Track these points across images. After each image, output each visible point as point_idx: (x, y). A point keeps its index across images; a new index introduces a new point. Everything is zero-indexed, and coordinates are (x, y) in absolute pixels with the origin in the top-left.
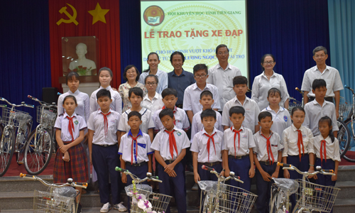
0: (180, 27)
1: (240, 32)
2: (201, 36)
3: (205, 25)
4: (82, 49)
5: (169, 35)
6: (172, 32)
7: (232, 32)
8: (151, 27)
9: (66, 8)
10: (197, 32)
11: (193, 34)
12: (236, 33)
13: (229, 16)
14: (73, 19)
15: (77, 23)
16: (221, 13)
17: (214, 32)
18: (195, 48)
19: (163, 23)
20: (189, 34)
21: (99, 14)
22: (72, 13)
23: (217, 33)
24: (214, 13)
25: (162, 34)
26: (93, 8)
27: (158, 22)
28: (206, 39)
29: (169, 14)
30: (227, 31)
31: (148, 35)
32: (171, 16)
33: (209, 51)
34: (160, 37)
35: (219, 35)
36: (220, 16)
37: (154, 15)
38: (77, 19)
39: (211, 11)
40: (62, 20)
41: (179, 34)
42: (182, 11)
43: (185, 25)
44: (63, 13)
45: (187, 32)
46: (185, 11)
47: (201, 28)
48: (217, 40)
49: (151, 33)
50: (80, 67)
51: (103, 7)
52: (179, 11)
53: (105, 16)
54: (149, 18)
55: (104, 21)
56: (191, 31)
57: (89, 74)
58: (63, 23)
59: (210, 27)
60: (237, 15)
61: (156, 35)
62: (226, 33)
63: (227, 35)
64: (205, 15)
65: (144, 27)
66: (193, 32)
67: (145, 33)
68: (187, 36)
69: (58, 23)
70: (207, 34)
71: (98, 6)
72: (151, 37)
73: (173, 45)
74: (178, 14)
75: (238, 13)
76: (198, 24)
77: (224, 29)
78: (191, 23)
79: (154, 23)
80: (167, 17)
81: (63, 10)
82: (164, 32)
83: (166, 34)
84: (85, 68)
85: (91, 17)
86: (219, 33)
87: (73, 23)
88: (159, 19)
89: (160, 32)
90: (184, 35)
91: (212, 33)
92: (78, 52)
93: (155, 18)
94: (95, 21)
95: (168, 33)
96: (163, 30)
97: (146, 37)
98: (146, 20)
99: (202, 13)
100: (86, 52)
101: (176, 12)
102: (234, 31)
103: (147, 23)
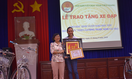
0: (82, 13)
1: (115, 16)
2: (94, 18)
3: (96, 12)
4: (26, 25)
5: (76, 17)
6: (78, 16)
7: (111, 16)
8: (66, 13)
9: (17, 3)
10: (92, 15)
11: (89, 17)
12: (113, 16)
13: (109, 7)
14: (21, 10)
15: (23, 12)
16: (105, 5)
17: (101, 16)
18: (91, 25)
19: (73, 11)
20: (88, 17)
21: (36, 7)
22: (21, 7)
23: (103, 16)
24: (101, 5)
25: (72, 17)
26: (33, 3)
27: (70, 10)
28: (97, 19)
29: (76, 6)
30: (108, 15)
31: (64, 18)
32: (77, 7)
33: (99, 26)
34: (71, 18)
35: (104, 17)
36: (104, 7)
37: (67, 7)
38: (24, 10)
39: (99, 4)
40: (15, 10)
41: (82, 17)
42: (83, 4)
43: (85, 12)
44: (16, 6)
45: (86, 16)
46: (85, 4)
47: (94, 13)
48: (103, 20)
49: (66, 16)
50: (26, 35)
51: (39, 3)
52: (81, 4)
53: (40, 8)
54: (65, 8)
55: (39, 10)
56: (88, 15)
57: (31, 39)
58: (15, 11)
59: (99, 13)
60: (113, 7)
61: (69, 18)
62: (108, 16)
63: (108, 17)
64: (96, 6)
65: (62, 13)
66: (89, 16)
67: (63, 16)
68: (86, 18)
69: (13, 12)
70: (97, 17)
71: (36, 2)
72: (66, 19)
73: (79, 23)
74: (81, 6)
75: (113, 5)
76: (92, 11)
77: (106, 14)
78: (88, 11)
79: (68, 11)
80: (75, 8)
81: (16, 5)
82: (73, 16)
83: (74, 17)
84: (29, 35)
85: (32, 9)
86: (104, 16)
87: (21, 12)
88: (70, 9)
89: (71, 16)
90: (85, 17)
91: (100, 16)
92: (24, 26)
93: (68, 8)
94: (34, 11)
95: (75, 16)
96: (73, 15)
97: (63, 19)
98: (63, 9)
99: (94, 5)
100: (29, 27)
101: (80, 5)
102: (112, 15)
103: (64, 11)
